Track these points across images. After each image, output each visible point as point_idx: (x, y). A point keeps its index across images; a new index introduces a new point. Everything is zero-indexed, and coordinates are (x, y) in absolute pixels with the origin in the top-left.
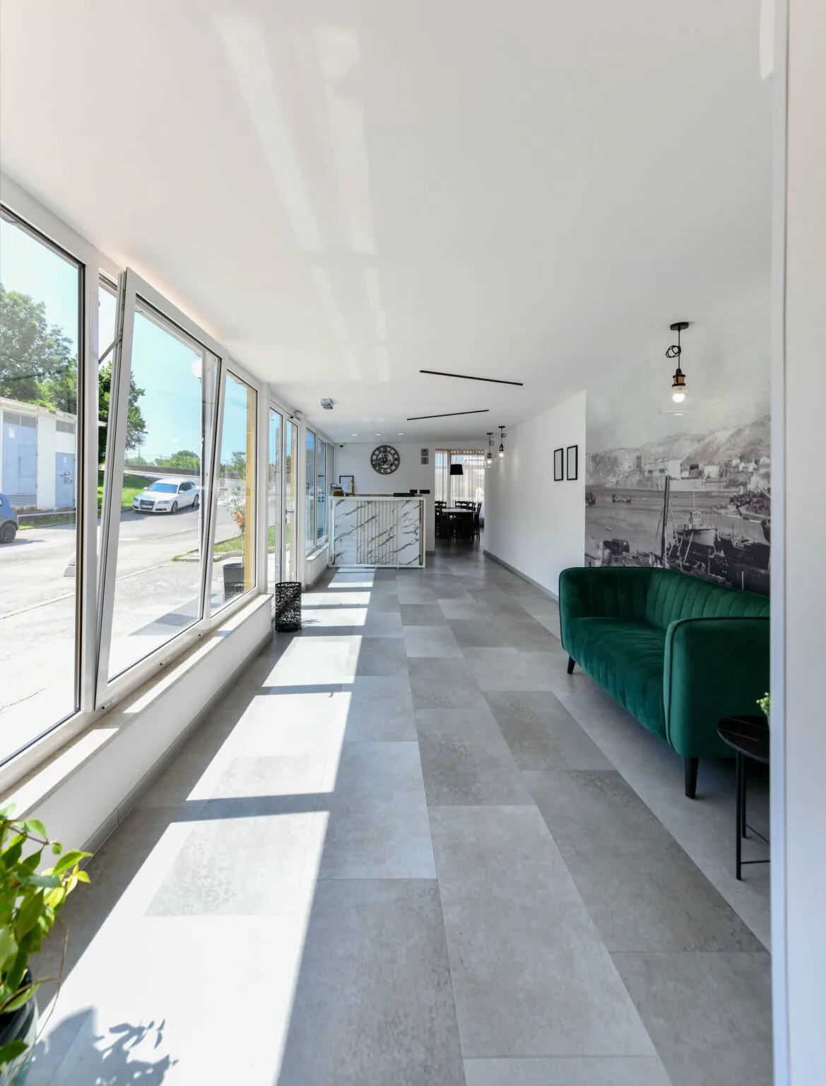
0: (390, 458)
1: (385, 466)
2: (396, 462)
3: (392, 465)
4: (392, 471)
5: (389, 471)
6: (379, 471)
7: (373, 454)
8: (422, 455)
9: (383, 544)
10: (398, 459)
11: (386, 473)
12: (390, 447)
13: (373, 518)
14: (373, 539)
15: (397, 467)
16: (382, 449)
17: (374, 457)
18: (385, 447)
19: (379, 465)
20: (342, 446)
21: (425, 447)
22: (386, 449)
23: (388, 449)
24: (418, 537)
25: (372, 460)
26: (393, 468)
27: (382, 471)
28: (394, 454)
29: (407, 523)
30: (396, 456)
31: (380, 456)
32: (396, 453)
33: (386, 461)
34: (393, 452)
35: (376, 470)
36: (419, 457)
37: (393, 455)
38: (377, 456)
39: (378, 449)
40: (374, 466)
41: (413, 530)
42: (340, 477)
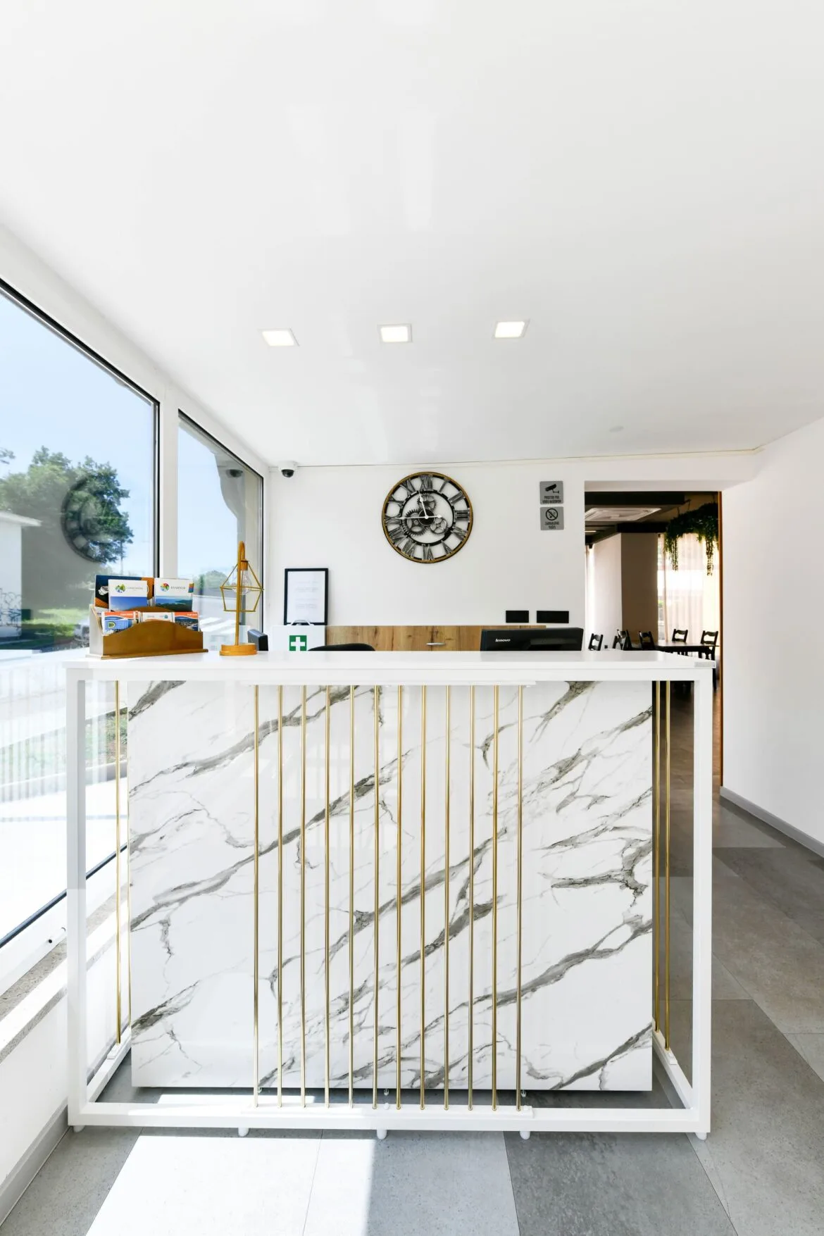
0: (443, 511)
1: (428, 537)
2: (462, 525)
3: (447, 533)
4: (450, 553)
5: (438, 551)
6: (408, 554)
7: (390, 499)
8: (545, 500)
9: (428, 950)
10: (466, 515)
11: (429, 559)
12: (441, 477)
13: (362, 788)
14: (361, 920)
15: (464, 539)
16: (417, 484)
17: (393, 510)
18: (426, 477)
19: (409, 533)
20: (289, 473)
21: (552, 478)
22: (430, 485)
23: (437, 484)
24: (645, 908)
25: (386, 519)
26: (453, 542)
27: (419, 552)
28: (456, 499)
29: (578, 820)
30: (461, 506)
31: (412, 505)
32: (462, 495)
33: (431, 521)
34: (451, 491)
35: (398, 550)
36: (535, 507)
37: (451, 502)
38: (403, 505)
39: (405, 483)
40: (392, 537)
41: (616, 864)
42: (287, 571)
